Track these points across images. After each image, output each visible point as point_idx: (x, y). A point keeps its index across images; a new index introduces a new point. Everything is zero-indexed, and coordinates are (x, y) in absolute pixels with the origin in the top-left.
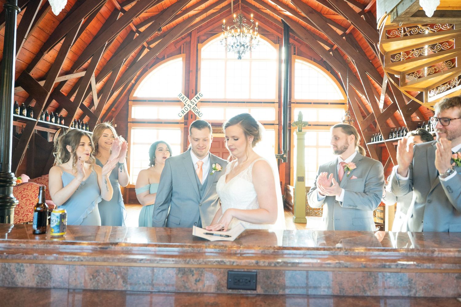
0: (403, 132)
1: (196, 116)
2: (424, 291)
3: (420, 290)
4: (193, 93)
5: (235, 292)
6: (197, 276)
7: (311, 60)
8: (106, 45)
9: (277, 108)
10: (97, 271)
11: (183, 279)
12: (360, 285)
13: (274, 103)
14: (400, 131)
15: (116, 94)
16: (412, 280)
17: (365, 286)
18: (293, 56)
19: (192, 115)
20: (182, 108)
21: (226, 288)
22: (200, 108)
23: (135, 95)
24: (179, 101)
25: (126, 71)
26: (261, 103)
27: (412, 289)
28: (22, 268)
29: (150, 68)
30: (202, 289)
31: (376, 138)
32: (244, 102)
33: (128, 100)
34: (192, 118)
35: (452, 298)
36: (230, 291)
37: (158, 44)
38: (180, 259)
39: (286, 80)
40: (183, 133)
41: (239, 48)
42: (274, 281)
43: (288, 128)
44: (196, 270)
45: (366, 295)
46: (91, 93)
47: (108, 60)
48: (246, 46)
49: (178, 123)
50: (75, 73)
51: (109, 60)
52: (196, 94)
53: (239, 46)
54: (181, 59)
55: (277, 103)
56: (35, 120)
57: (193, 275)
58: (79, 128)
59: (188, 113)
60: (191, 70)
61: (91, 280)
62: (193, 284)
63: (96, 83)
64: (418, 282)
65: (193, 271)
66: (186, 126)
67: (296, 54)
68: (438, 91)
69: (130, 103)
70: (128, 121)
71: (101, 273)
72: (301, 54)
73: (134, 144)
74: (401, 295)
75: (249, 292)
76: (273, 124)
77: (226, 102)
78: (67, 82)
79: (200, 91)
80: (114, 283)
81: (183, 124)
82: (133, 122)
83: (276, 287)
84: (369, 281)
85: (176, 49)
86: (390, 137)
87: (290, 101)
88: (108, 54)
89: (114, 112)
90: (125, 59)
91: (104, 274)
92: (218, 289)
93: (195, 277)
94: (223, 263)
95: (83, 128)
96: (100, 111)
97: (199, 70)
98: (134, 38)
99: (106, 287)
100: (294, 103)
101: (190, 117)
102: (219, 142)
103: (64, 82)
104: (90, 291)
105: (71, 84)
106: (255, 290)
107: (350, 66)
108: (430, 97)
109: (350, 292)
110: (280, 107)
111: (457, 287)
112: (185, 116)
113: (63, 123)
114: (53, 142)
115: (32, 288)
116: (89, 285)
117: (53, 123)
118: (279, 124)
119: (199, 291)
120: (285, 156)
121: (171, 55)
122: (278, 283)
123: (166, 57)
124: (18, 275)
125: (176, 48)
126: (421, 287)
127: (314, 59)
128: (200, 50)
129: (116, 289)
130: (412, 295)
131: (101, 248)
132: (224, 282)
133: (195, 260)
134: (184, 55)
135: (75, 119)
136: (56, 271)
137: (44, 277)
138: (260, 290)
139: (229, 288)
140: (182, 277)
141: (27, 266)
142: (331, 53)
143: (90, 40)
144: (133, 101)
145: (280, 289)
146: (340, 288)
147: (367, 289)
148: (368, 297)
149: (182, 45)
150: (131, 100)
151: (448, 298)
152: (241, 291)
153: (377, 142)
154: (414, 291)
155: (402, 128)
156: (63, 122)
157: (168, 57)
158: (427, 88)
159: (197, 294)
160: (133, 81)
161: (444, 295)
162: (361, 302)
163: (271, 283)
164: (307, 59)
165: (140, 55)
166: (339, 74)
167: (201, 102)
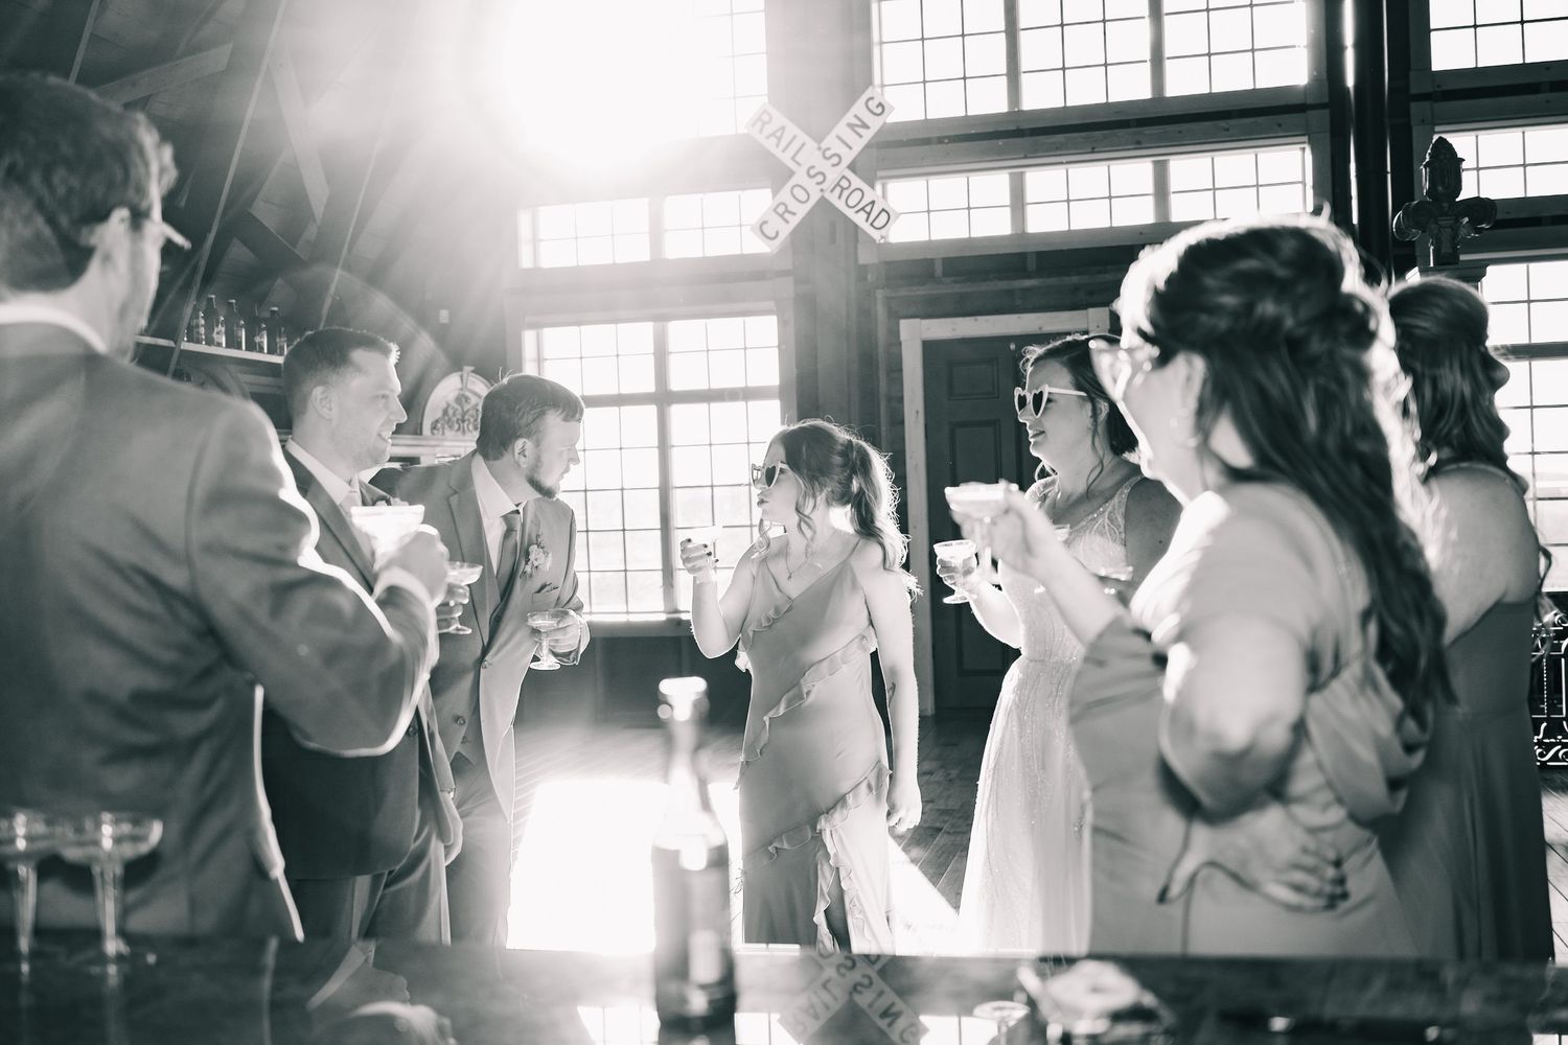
1: (855, 227)
9: (1325, 141)
13: (1303, 109)
19: (833, 226)
20: (777, 190)
22: (877, 184)
32: (1126, 123)
34: (834, 240)
40: (792, 327)
46: (286, 156)
49: (758, 276)
50: (184, 56)
55: (1324, 108)
58: (233, 343)
59: (811, 214)
66: (803, 288)
70: (505, 286)
77: (1021, 132)
81: (791, 280)
87: (1398, 90)
95: (257, 339)
100: (1426, 96)
101: (822, 235)
102: (991, 361)
112: (793, 233)
167: (880, 145)
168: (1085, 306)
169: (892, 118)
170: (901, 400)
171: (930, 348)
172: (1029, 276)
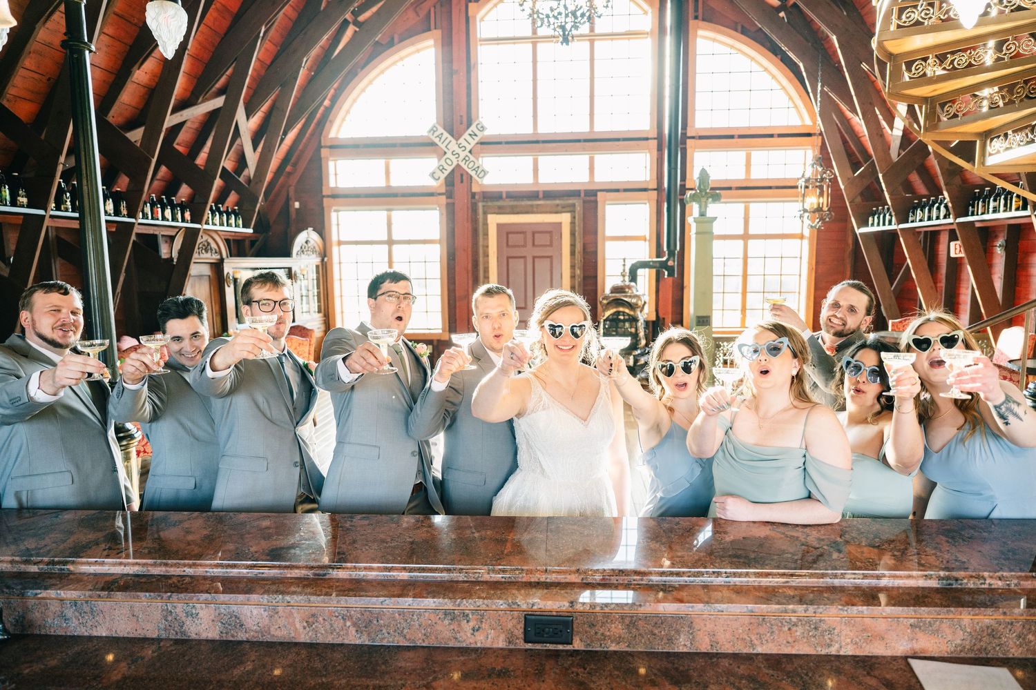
0: (938, 208)
1: (471, 176)
2: (855, 646)
3: (847, 644)
4: (461, 124)
5: (538, 647)
6: (475, 622)
7: (736, 30)
8: (261, 35)
9: (655, 152)
10: (313, 615)
11: (452, 627)
12: (746, 637)
13: (647, 139)
14: (933, 205)
15: (292, 135)
16: (834, 629)
17: (753, 638)
18: (692, 23)
19: (462, 175)
20: (439, 160)
21: (522, 641)
22: (480, 159)
23: (332, 134)
24: (433, 144)
25: (310, 81)
26: (618, 140)
27: (833, 643)
28: (194, 612)
29: (362, 69)
30: (483, 641)
31: (879, 218)
32: (579, 141)
33: (320, 147)
34: (462, 182)
35: (902, 657)
36: (529, 646)
37: (378, 13)
38: (446, 600)
39: (674, 87)
40: (445, 216)
41: (563, 21)
42: (602, 631)
43: (679, 197)
44: (473, 614)
45: (755, 652)
46: (238, 142)
47: (268, 63)
48: (579, 14)
49: (432, 195)
50: (201, 103)
51: (272, 62)
52: (469, 125)
53: (563, 15)
54: (431, 42)
55: (655, 139)
56: (133, 220)
57: (468, 621)
58: (222, 223)
59: (453, 170)
60: (455, 67)
61: (305, 628)
62: (469, 635)
63: (248, 119)
64: (844, 633)
65: (467, 615)
66: (450, 201)
67: (700, 17)
68: (1006, 144)
69: (324, 152)
70: (324, 194)
71: (321, 619)
72: (711, 17)
73: (340, 243)
74: (814, 653)
75: (560, 647)
76: (645, 190)
77: (537, 142)
78: (188, 124)
79: (478, 117)
80: (341, 633)
81: (444, 197)
82: (334, 196)
83: (605, 640)
84: (761, 630)
85: (418, 18)
86: (910, 219)
87: (684, 134)
88: (267, 50)
89: (290, 174)
90: (305, 59)
91: (324, 619)
92: (510, 642)
93: (472, 624)
94: (516, 606)
95: (230, 221)
96: (261, 181)
97: (474, 67)
98: (322, 8)
99: (330, 639)
100: (693, 138)
101: (457, 180)
102: (523, 233)
103: (181, 125)
104: (305, 645)
105: (195, 126)
106: (571, 644)
107: (826, 46)
108: (990, 155)
109: (728, 649)
110: (660, 149)
111: (912, 640)
112: (446, 178)
113: (189, 219)
114: (171, 259)
115: (213, 641)
116: (303, 636)
117: (168, 220)
118: (659, 189)
119: (479, 645)
120: (670, 263)
121: (410, 34)
122: (608, 634)
123: (396, 40)
124: (188, 622)
125: (418, 15)
126: (849, 640)
127: (743, 27)
128: (475, 17)
129: (346, 642)
130: (834, 653)
131: (315, 575)
132: (519, 632)
133: (470, 601)
134: (437, 33)
135: (211, 206)
136: (249, 614)
137: (229, 625)
138: (578, 645)
139: (526, 641)
140: (450, 624)
141: (202, 608)
142: (782, 14)
143: (226, 23)
144: (331, 147)
145: (612, 642)
146: (711, 641)
147: (756, 642)
148: (757, 655)
149: (432, 10)
150: (326, 147)
151: (894, 658)
152: (548, 645)
153: (882, 228)
154: (837, 646)
155: (937, 199)
156: (187, 215)
157: (401, 41)
158: (985, 132)
159: (476, 650)
160: (327, 103)
161: (888, 653)
162: (742, 667)
163: (596, 633)
164: (725, 29)
165: (339, 42)
166: (801, 65)
167: (482, 143)
168: (561, 212)
169: (486, 133)
170: (487, 247)
171: (500, 227)
172: (540, 200)
